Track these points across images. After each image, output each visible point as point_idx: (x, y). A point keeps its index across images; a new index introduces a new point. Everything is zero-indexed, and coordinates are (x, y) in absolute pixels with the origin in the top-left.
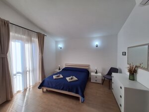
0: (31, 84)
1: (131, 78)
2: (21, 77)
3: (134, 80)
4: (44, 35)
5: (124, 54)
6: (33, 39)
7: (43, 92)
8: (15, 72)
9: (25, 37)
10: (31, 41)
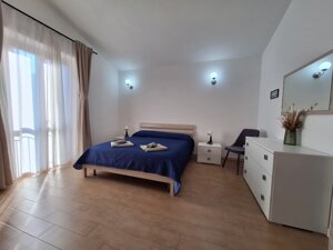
0: (58, 163)
1: (288, 142)
2: (32, 142)
3: (295, 144)
4: (90, 52)
5: (275, 94)
6: (63, 55)
7: (86, 176)
8: (16, 128)
9: (42, 46)
10: (58, 60)
